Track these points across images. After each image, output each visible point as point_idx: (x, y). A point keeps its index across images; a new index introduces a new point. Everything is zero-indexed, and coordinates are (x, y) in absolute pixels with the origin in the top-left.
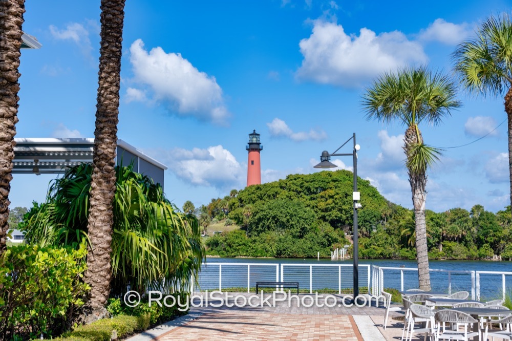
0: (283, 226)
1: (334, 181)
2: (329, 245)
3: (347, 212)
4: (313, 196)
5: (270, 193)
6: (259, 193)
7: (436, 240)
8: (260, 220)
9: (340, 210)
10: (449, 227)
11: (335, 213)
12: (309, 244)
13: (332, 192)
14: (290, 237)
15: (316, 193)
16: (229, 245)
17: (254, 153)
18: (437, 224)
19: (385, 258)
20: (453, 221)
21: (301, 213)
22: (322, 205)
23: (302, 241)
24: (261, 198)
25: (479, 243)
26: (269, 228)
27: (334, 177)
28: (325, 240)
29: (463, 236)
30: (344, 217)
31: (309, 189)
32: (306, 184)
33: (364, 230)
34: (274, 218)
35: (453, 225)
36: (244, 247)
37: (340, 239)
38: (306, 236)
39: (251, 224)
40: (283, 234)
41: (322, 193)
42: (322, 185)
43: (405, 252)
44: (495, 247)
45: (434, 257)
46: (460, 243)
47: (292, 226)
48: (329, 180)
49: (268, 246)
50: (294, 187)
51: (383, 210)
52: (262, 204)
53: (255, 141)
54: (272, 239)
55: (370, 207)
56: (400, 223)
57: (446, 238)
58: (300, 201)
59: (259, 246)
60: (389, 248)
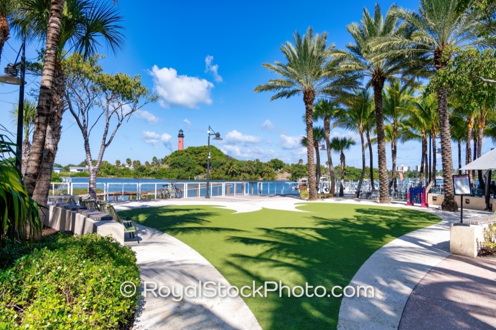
0: (182, 166)
1: (206, 149)
2: (199, 174)
4: (197, 155)
5: (180, 154)
7: (239, 172)
8: (173, 164)
10: (245, 167)
11: (204, 162)
12: (190, 173)
13: (203, 154)
14: (184, 171)
16: (159, 174)
17: (181, 138)
18: (240, 166)
19: (219, 179)
20: (246, 165)
21: (189, 161)
22: (200, 158)
23: (188, 172)
24: (176, 155)
25: (256, 173)
26: (176, 167)
28: (197, 172)
29: (250, 171)
30: (208, 163)
31: (195, 152)
32: (194, 150)
33: (215, 168)
34: (178, 163)
35: (247, 167)
37: (203, 172)
38: (190, 170)
39: (170, 166)
40: (181, 170)
41: (200, 154)
42: (201, 151)
43: (226, 177)
44: (261, 175)
45: (237, 178)
46: (249, 174)
47: (185, 166)
48: (204, 148)
49: (174, 174)
50: (190, 151)
51: (223, 160)
52: (176, 157)
53: (181, 133)
54: (176, 171)
55: (218, 160)
56: (225, 165)
57: (243, 172)
58: (191, 157)
59: (171, 174)
60: (221, 175)
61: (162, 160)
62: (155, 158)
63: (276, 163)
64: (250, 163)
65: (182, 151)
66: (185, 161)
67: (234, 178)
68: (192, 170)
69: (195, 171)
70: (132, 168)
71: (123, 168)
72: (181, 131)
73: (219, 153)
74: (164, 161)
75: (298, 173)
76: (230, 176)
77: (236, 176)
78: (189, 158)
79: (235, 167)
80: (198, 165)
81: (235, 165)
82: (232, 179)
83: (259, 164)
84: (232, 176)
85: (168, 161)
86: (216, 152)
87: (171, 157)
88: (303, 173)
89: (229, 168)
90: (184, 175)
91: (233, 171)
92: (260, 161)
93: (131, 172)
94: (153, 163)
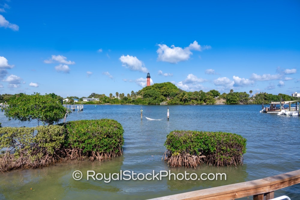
0: (151, 96)
1: (166, 85)
2: (162, 101)
3: (168, 93)
4: (160, 89)
5: (149, 88)
6: (146, 88)
7: (190, 99)
8: (145, 95)
9: (166, 92)
10: (193, 96)
11: (165, 93)
12: (157, 101)
13: (164, 88)
14: (152, 99)
15: (161, 88)
16: (137, 102)
17: (149, 79)
18: (190, 95)
19: (176, 104)
20: (194, 94)
21: (156, 93)
22: (162, 91)
23: (155, 100)
24: (147, 89)
25: (201, 100)
26: (147, 97)
27: (166, 84)
28: (161, 100)
29: (197, 98)
30: (167, 94)
31: (159, 87)
32: (158, 86)
33: (172, 97)
34: (149, 94)
35: (194, 96)
36: (140, 102)
37: (165, 100)
38: (157, 99)
39: (143, 96)
40: (151, 98)
41: (162, 88)
42: (162, 86)
43: (181, 103)
44: (205, 101)
45: (188, 104)
46: (196, 100)
47: (153, 96)
48: (164, 84)
49: (146, 101)
50: (155, 87)
51: (177, 92)
52: (147, 91)
53: (148, 75)
54: (148, 100)
55: (174, 91)
56: (180, 95)
57: (192, 99)
58: (156, 90)
59: (144, 102)
60: (177, 102)
61: (137, 93)
62: (132, 92)
63: (214, 92)
64: (196, 93)
65: (150, 86)
66: (153, 93)
67: (186, 103)
68: (158, 98)
69: (160, 99)
70: (119, 98)
71: (114, 98)
72: (149, 74)
73: (174, 87)
74: (139, 93)
75: (231, 99)
76: (184, 102)
77: (187, 102)
78: (155, 91)
79: (186, 97)
80: (161, 96)
81: (187, 94)
82: (185, 104)
83: (202, 94)
84: (185, 102)
85: (142, 93)
86: (173, 86)
87: (143, 90)
88: (235, 99)
89: (183, 97)
90: (153, 102)
91: (186, 98)
92: (203, 91)
93: (119, 101)
94: (132, 95)
